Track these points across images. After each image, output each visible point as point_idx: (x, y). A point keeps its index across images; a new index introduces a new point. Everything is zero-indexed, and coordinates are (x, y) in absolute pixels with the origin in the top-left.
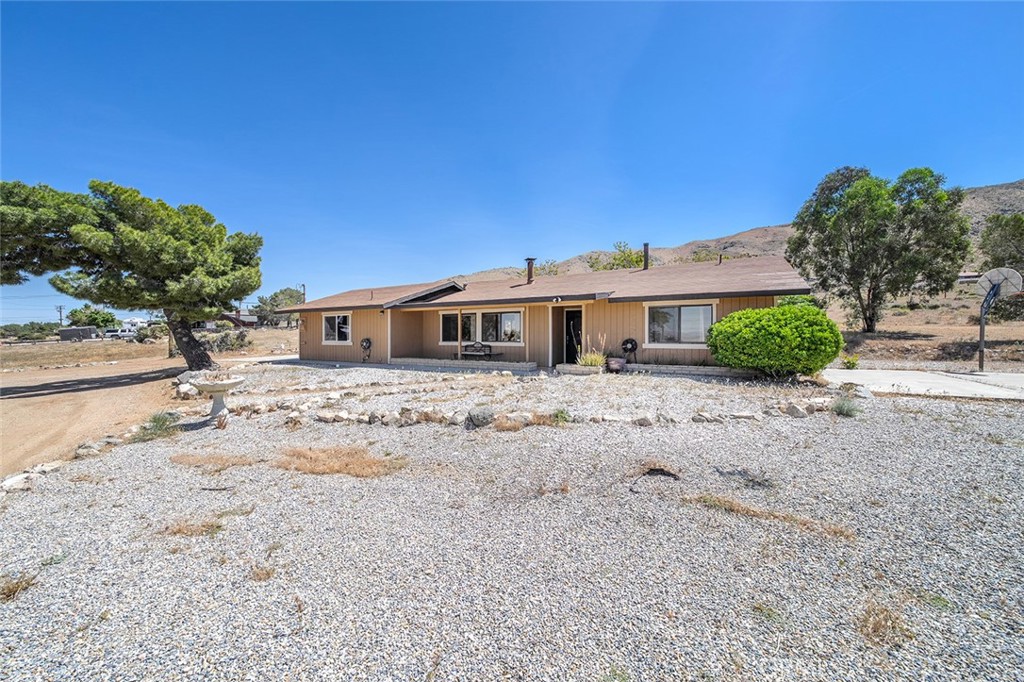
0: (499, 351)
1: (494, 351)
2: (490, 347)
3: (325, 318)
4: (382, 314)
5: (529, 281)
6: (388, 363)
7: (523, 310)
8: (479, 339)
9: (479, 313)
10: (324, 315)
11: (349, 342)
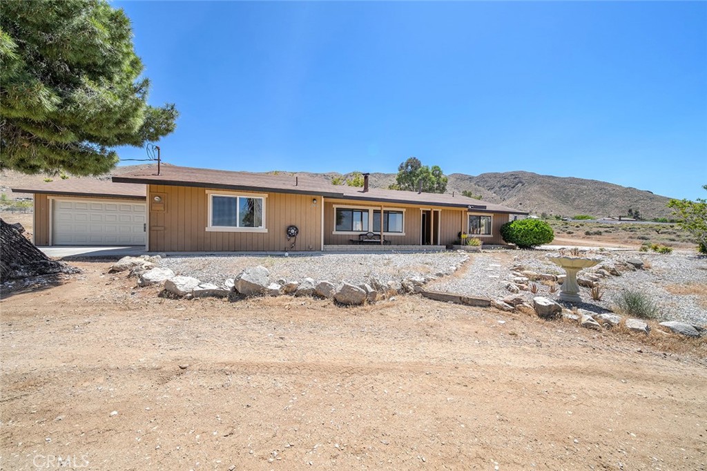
0: (387, 239)
2: (379, 235)
3: (214, 197)
4: (315, 202)
5: (366, 190)
6: (320, 250)
7: (404, 210)
8: (371, 230)
9: (371, 209)
10: (211, 194)
11: (262, 229)
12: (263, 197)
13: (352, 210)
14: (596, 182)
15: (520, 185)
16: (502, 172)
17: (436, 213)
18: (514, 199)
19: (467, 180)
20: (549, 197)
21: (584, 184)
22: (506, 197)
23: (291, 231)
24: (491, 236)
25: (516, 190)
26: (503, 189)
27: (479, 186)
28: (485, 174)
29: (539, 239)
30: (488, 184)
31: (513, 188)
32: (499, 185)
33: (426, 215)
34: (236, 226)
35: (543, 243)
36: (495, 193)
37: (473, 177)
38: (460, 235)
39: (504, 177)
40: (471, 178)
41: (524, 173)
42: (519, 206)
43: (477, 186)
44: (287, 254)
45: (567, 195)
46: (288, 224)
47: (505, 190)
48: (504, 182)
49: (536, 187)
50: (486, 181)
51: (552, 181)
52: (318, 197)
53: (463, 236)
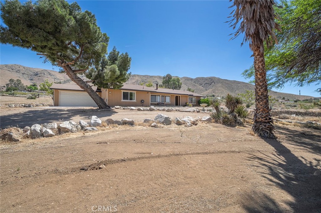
2: (163, 103)
3: (123, 92)
5: (157, 89)
7: (170, 96)
8: (161, 102)
9: (161, 95)
11: (135, 101)
12: (135, 92)
13: (155, 96)
14: (244, 83)
15: (213, 83)
16: (205, 77)
17: (179, 96)
18: (211, 90)
19: (190, 80)
20: (225, 89)
21: (239, 84)
22: (207, 89)
23: (142, 102)
24: (195, 104)
25: (212, 85)
27: (195, 83)
28: (198, 78)
30: (200, 82)
31: (210, 84)
32: (204, 83)
33: (177, 97)
34: (128, 100)
36: (202, 87)
38: (186, 103)
39: (206, 79)
40: (192, 79)
41: (215, 78)
42: (213, 93)
45: (233, 88)
46: (141, 100)
47: (207, 85)
48: (206, 82)
49: (220, 85)
51: (226, 82)
52: (149, 92)
53: (187, 103)
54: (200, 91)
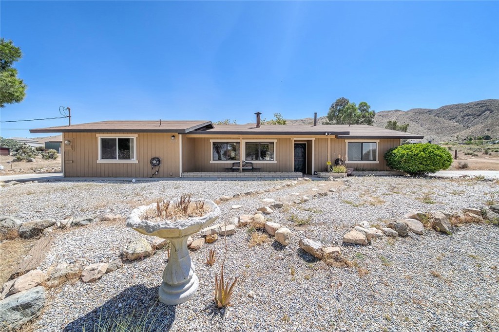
0: (258, 167)
1: (255, 166)
2: (252, 163)
3: (102, 139)
4: (172, 138)
5: (258, 126)
6: (179, 177)
7: (275, 141)
8: (243, 159)
10: (100, 137)
11: (134, 161)
13: (227, 144)
15: (487, 112)
16: (466, 102)
17: (310, 142)
18: (479, 126)
19: (426, 113)
22: (470, 125)
23: (156, 162)
24: (377, 162)
25: (482, 117)
26: (467, 118)
27: (438, 117)
28: (445, 106)
29: (427, 165)
30: (450, 115)
31: (479, 115)
32: (462, 114)
33: (300, 144)
34: (116, 158)
35: (438, 170)
36: (457, 122)
37: (432, 110)
38: (337, 162)
39: (468, 106)
41: (492, 102)
43: (436, 117)
44: (134, 180)
47: (469, 119)
48: (468, 111)
50: (448, 113)
52: (175, 134)
53: (329, 163)
54: (451, 130)
